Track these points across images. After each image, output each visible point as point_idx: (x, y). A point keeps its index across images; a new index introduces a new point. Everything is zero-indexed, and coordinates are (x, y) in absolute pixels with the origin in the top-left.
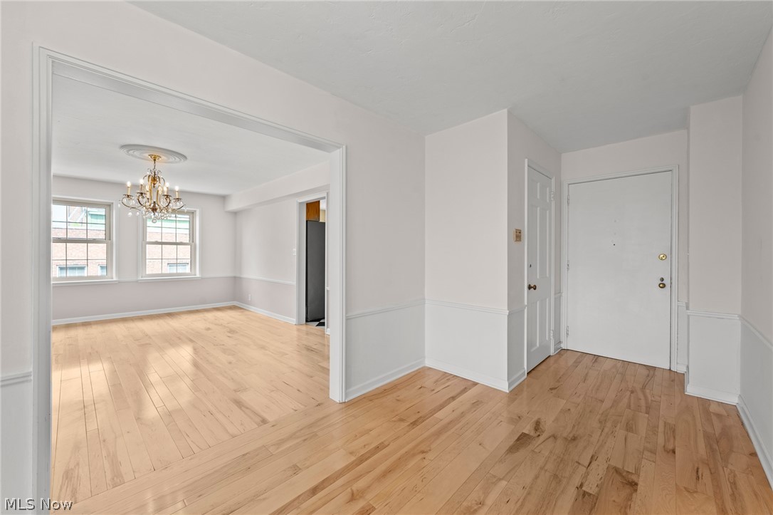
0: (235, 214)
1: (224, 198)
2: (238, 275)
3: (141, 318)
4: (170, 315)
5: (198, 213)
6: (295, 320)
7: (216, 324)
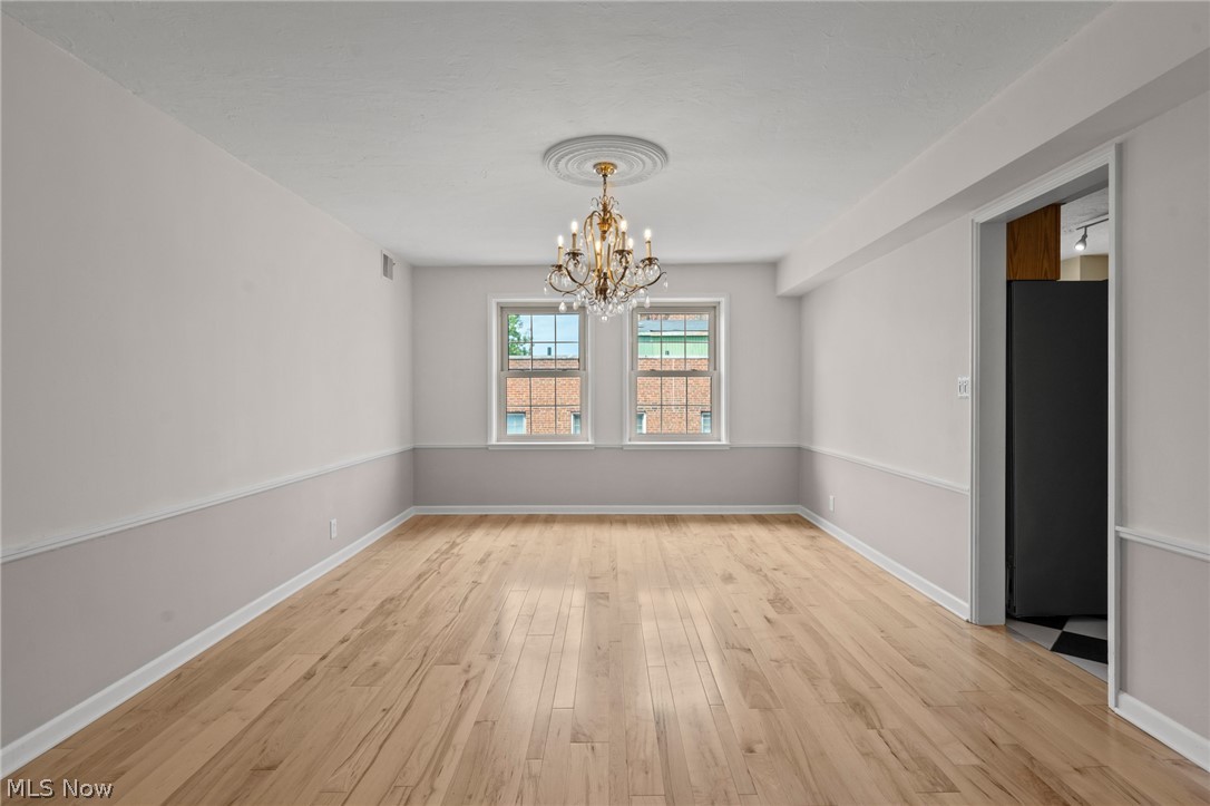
0: (798, 300)
1: (773, 267)
2: (805, 444)
3: (624, 520)
4: (672, 520)
5: (723, 307)
6: (967, 605)
7: (748, 567)
